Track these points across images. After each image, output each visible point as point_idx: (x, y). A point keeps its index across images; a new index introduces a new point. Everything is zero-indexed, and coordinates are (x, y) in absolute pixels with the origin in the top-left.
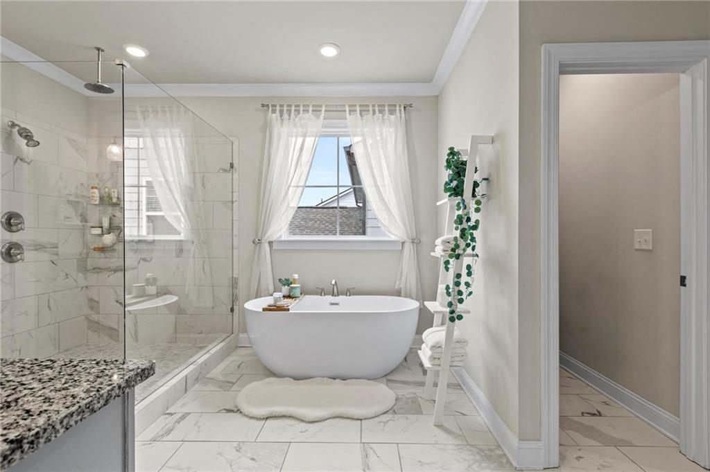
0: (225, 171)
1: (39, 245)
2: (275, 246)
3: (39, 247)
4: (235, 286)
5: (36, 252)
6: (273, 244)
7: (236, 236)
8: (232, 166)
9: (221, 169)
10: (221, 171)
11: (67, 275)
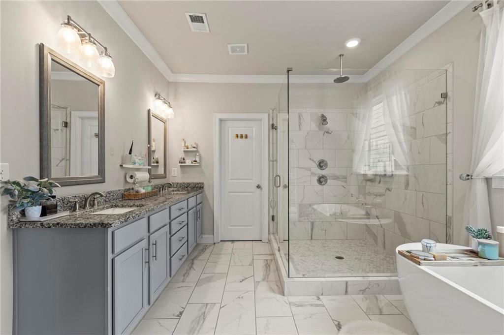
0: (440, 103)
1: (335, 176)
2: (495, 185)
3: (336, 178)
4: (449, 225)
5: (334, 180)
6: (493, 181)
7: (450, 170)
8: (445, 96)
9: (436, 102)
10: (437, 105)
11: (352, 195)
